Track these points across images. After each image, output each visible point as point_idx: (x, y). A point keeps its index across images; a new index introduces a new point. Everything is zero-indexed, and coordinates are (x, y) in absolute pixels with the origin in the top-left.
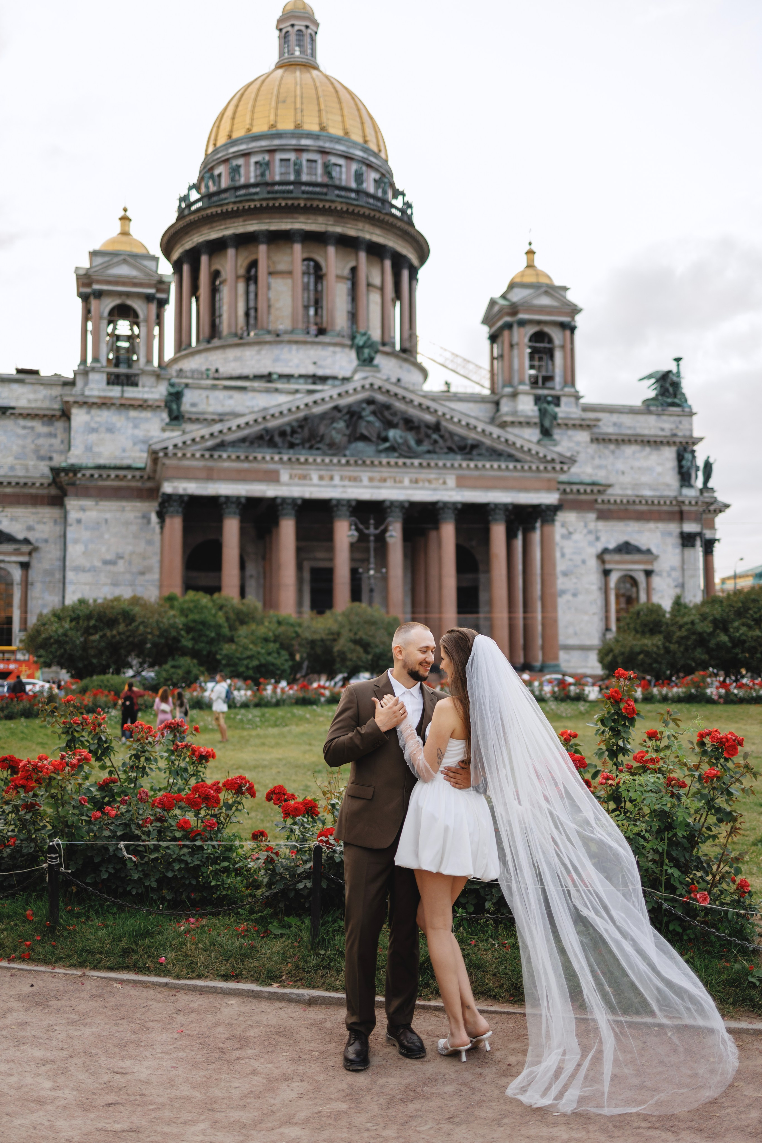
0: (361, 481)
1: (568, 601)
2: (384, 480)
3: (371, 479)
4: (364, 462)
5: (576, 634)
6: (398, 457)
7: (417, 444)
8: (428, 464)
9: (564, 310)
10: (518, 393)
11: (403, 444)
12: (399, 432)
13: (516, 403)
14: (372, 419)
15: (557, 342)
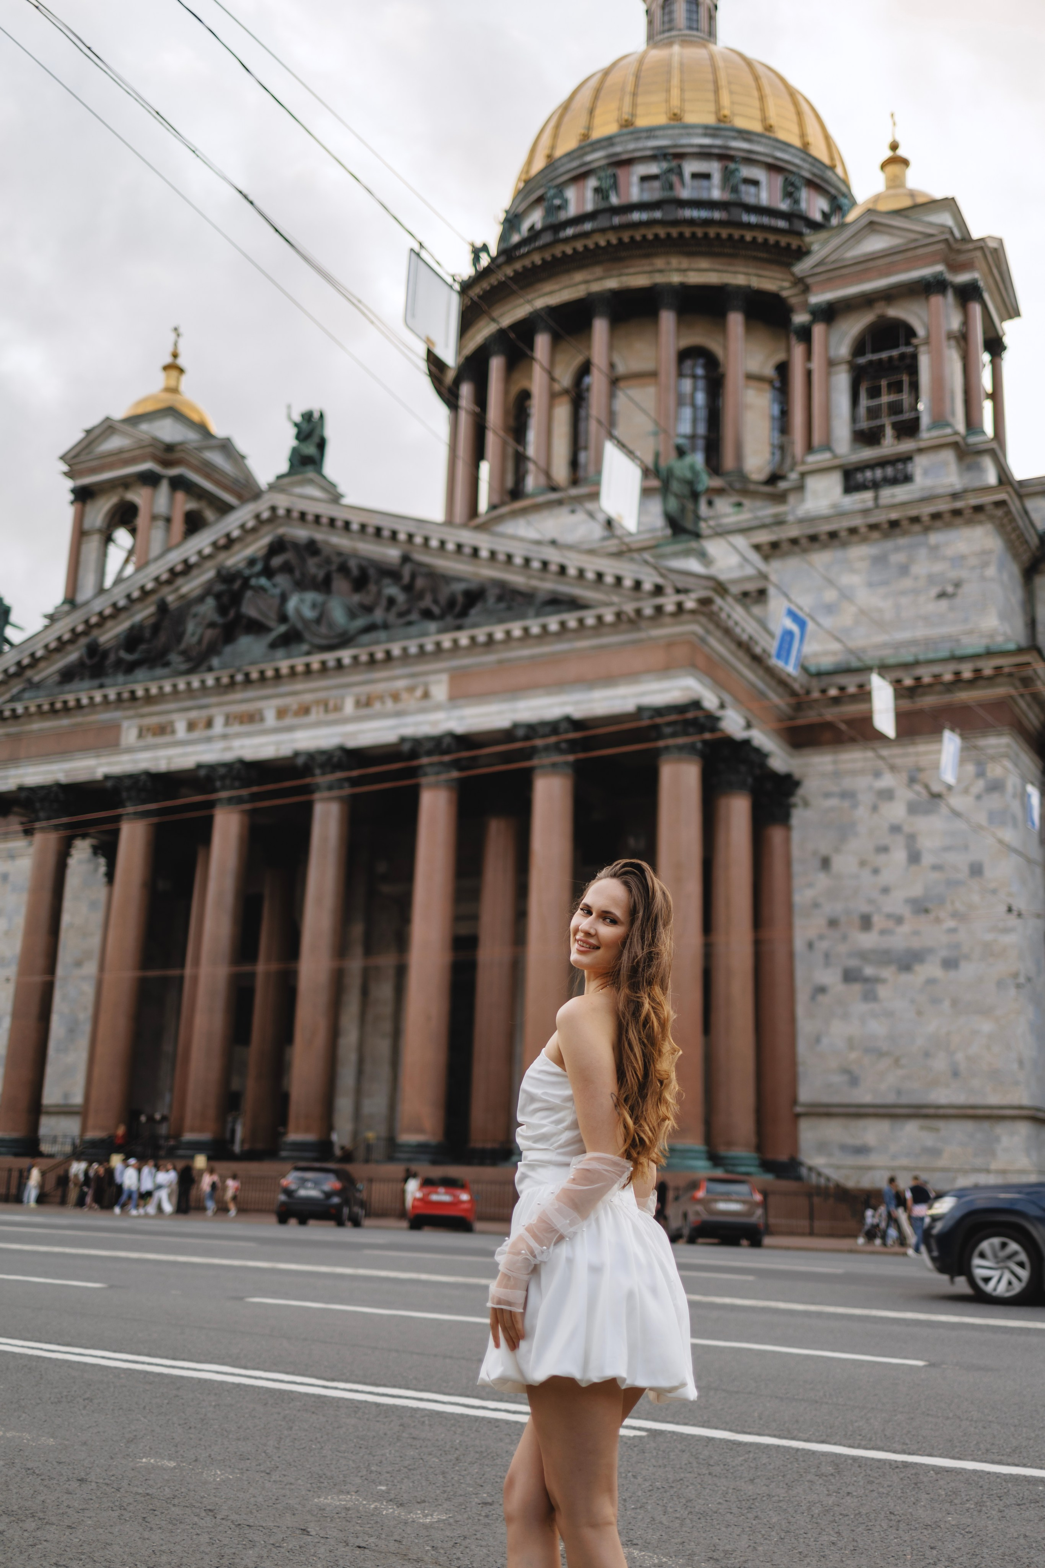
0: (262, 719)
1: (931, 981)
2: (305, 710)
3: (281, 713)
4: (247, 675)
5: (956, 1074)
6: (308, 653)
7: (352, 615)
8: (372, 655)
9: (920, 251)
10: (803, 475)
11: (318, 621)
12: (311, 596)
13: (802, 500)
14: (263, 581)
15: (921, 332)
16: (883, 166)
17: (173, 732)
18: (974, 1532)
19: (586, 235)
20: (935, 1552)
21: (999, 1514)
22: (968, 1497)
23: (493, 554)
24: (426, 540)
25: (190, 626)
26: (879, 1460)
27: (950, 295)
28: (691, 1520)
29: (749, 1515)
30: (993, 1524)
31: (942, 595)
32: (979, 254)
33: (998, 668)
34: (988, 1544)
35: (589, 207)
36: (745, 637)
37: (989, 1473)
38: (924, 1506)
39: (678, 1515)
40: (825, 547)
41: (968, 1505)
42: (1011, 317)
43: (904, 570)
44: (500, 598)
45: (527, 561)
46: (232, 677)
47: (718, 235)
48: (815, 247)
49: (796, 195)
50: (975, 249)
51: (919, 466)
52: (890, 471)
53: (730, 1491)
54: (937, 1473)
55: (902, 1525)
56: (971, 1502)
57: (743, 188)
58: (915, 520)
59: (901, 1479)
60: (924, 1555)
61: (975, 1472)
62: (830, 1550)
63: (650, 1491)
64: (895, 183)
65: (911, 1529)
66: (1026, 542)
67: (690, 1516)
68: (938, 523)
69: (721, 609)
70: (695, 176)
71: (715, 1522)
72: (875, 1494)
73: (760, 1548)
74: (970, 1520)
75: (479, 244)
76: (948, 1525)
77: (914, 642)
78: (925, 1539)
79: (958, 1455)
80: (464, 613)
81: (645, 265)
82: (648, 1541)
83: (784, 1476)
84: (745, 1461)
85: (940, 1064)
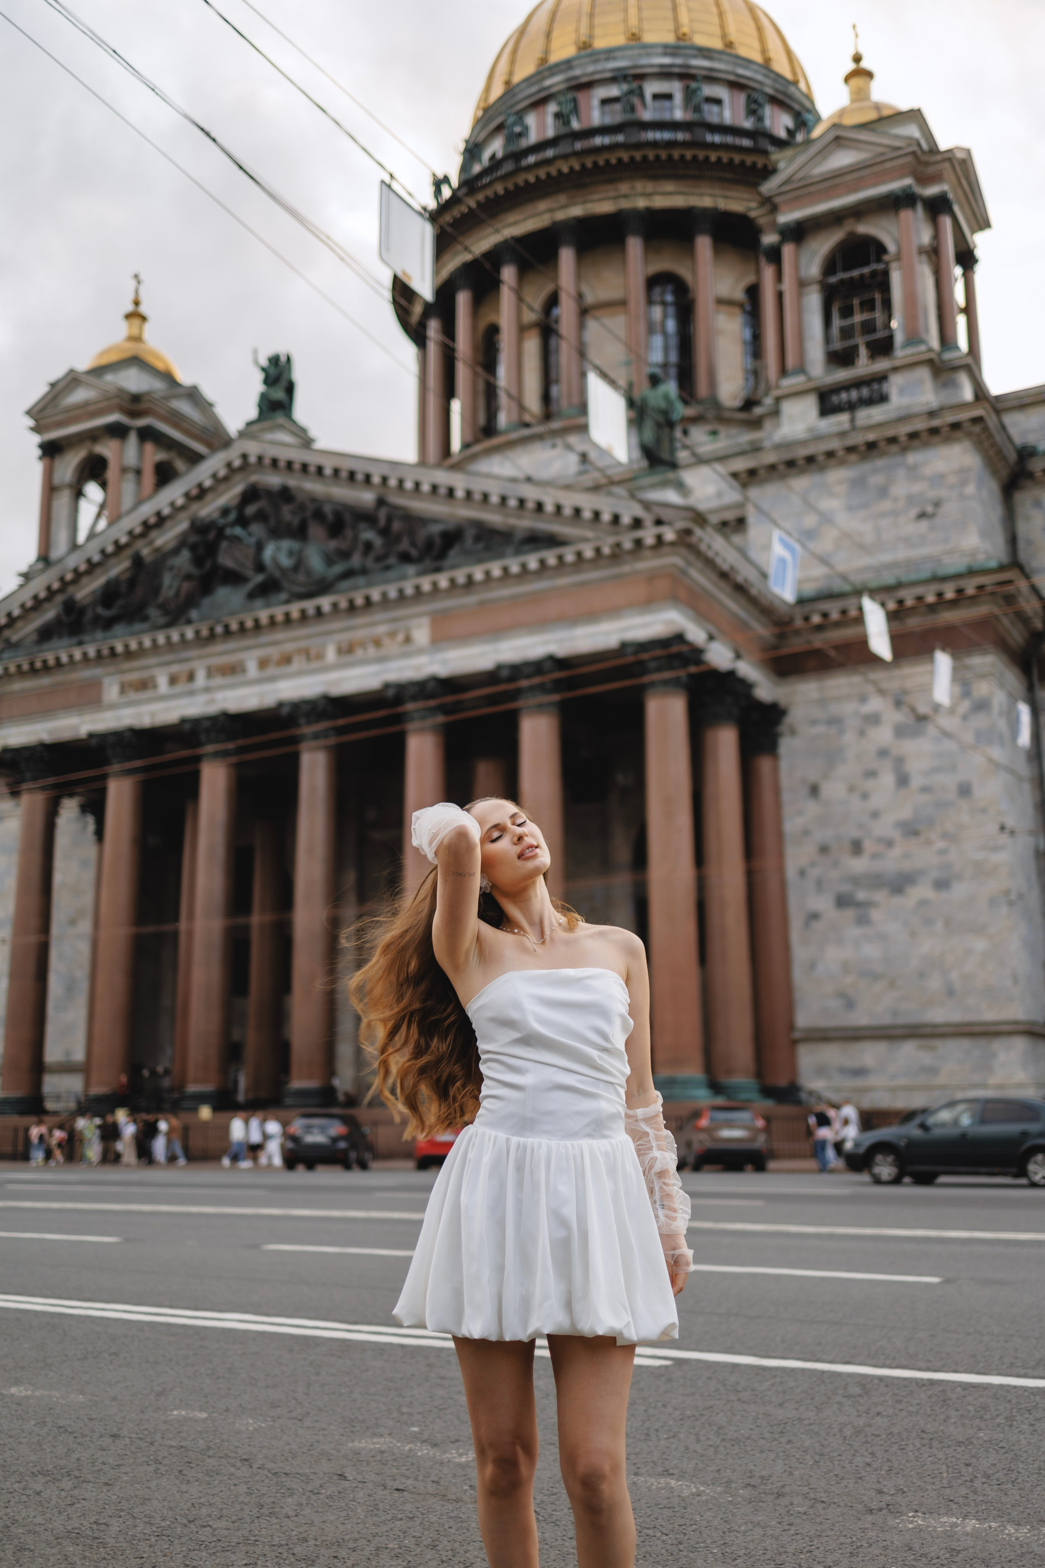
0: (244, 671)
1: (923, 903)
2: (287, 660)
3: (263, 664)
4: (227, 627)
5: (951, 992)
6: (287, 602)
7: (329, 560)
8: (351, 602)
9: (888, 165)
10: (778, 400)
11: (296, 568)
12: (287, 544)
13: (778, 425)
14: (238, 531)
15: (891, 247)
16: (847, 79)
17: (155, 686)
18: (1007, 1448)
19: (548, 162)
20: (970, 1469)
21: (1030, 1428)
22: (997, 1413)
23: (469, 494)
24: (401, 482)
25: (167, 579)
26: (905, 1379)
27: (920, 208)
28: (725, 1447)
29: (783, 1440)
30: (1025, 1438)
31: (922, 515)
32: (947, 165)
33: (981, 588)
34: (1023, 1459)
35: (550, 133)
36: (725, 567)
37: (1015, 1387)
38: (955, 1423)
39: (711, 1443)
40: (802, 471)
41: (998, 1420)
42: (981, 228)
43: (883, 492)
44: (478, 538)
45: (504, 499)
46: (212, 630)
47: (682, 157)
48: (781, 165)
49: (760, 112)
50: (944, 160)
51: (895, 385)
52: (865, 392)
53: (761, 1416)
54: (964, 1389)
55: (935, 1443)
56: (1001, 1417)
57: (706, 107)
58: (893, 440)
59: (930, 1397)
60: (960, 1473)
61: (1001, 1386)
62: (866, 1471)
63: (681, 1419)
64: (860, 96)
65: (944, 1447)
66: (1004, 458)
67: (724, 1444)
68: (916, 443)
69: (701, 540)
70: (656, 97)
71: (749, 1448)
72: (904, 1413)
73: (796, 1473)
74: (1002, 1435)
75: (440, 176)
76: (980, 1442)
77: (895, 565)
78: (958, 1456)
79: (982, 1371)
80: (442, 555)
81: (609, 191)
82: (684, 1470)
83: (812, 1399)
84: (773, 1385)
85: (935, 983)
